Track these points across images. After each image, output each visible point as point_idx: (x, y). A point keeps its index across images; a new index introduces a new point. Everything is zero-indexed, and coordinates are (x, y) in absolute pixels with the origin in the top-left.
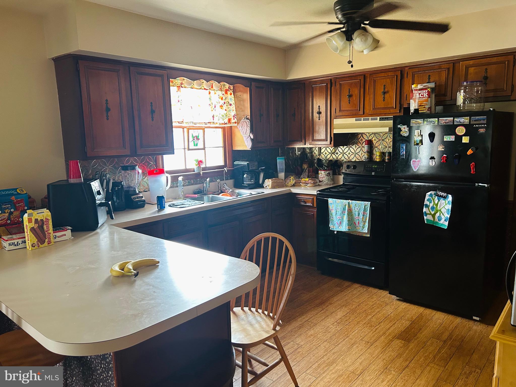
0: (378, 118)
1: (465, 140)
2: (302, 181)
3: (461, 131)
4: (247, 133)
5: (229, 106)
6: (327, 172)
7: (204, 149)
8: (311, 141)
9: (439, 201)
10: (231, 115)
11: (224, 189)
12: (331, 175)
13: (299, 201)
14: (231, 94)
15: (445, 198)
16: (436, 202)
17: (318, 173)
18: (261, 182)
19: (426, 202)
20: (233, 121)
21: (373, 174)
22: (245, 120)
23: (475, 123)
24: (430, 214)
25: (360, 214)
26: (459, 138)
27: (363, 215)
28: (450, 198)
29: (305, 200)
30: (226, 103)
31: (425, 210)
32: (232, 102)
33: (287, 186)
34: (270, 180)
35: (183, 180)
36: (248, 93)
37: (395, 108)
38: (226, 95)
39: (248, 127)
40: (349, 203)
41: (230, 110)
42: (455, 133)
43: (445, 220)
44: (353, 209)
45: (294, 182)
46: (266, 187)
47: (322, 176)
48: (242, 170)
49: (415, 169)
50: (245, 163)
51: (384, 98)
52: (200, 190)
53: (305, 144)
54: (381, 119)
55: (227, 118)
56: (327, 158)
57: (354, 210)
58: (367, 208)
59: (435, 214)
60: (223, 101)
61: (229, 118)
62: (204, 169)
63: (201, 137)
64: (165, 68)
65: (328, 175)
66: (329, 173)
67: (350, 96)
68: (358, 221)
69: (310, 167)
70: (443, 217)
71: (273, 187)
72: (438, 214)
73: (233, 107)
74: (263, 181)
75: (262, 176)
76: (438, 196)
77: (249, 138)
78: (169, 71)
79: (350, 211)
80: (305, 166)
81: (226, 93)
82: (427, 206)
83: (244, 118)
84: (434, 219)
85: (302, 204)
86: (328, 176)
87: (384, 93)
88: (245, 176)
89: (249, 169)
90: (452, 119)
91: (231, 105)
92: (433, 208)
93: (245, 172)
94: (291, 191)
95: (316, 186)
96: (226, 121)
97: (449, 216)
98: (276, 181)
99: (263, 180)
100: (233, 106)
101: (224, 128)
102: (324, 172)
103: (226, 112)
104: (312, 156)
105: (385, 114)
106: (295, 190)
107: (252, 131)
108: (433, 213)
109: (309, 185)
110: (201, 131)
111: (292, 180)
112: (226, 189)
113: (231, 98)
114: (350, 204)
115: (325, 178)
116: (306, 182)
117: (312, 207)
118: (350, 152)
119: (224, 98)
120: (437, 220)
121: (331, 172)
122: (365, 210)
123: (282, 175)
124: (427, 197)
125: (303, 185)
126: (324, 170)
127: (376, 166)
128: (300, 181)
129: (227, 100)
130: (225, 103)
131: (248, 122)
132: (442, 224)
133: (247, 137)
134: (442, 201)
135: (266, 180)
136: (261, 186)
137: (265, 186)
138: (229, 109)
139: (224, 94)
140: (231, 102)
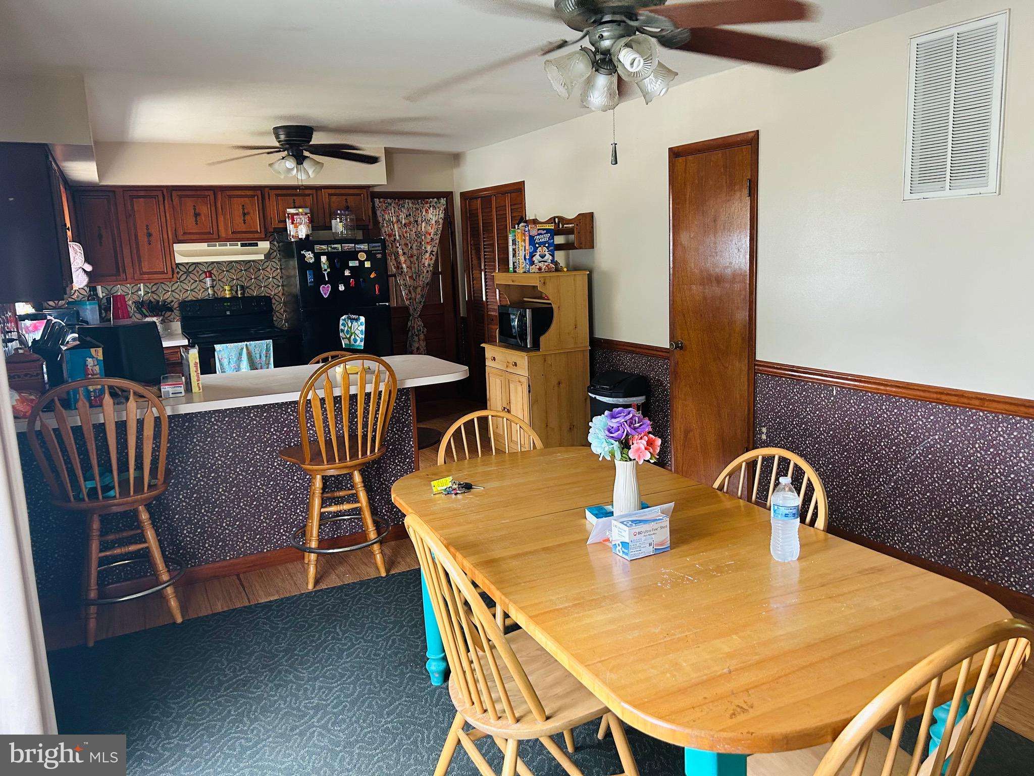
0: (239, 243)
1: (367, 264)
3: (362, 256)
4: (75, 263)
8: (138, 274)
9: (352, 324)
15: (357, 320)
16: (350, 326)
19: (341, 327)
21: (228, 313)
22: (71, 243)
23: (373, 249)
24: (346, 338)
25: (262, 355)
26: (362, 263)
27: (266, 356)
28: (362, 319)
31: (341, 334)
37: (261, 232)
40: (246, 345)
42: (357, 259)
43: (361, 341)
44: (253, 351)
49: (325, 294)
51: (244, 221)
53: (127, 280)
54: (242, 245)
57: (254, 353)
58: (270, 347)
59: (350, 337)
67: (197, 215)
68: (260, 365)
70: (358, 338)
72: (353, 337)
76: (350, 319)
77: (81, 270)
79: (249, 354)
82: (343, 331)
84: (350, 342)
87: (244, 214)
90: (353, 245)
92: (347, 331)
97: (363, 336)
105: (248, 239)
108: (348, 336)
114: (249, 346)
118: (182, 290)
120: (352, 342)
122: (268, 350)
124: (341, 322)
127: (229, 304)
131: (78, 247)
132: (358, 346)
133: (75, 269)
134: (355, 323)
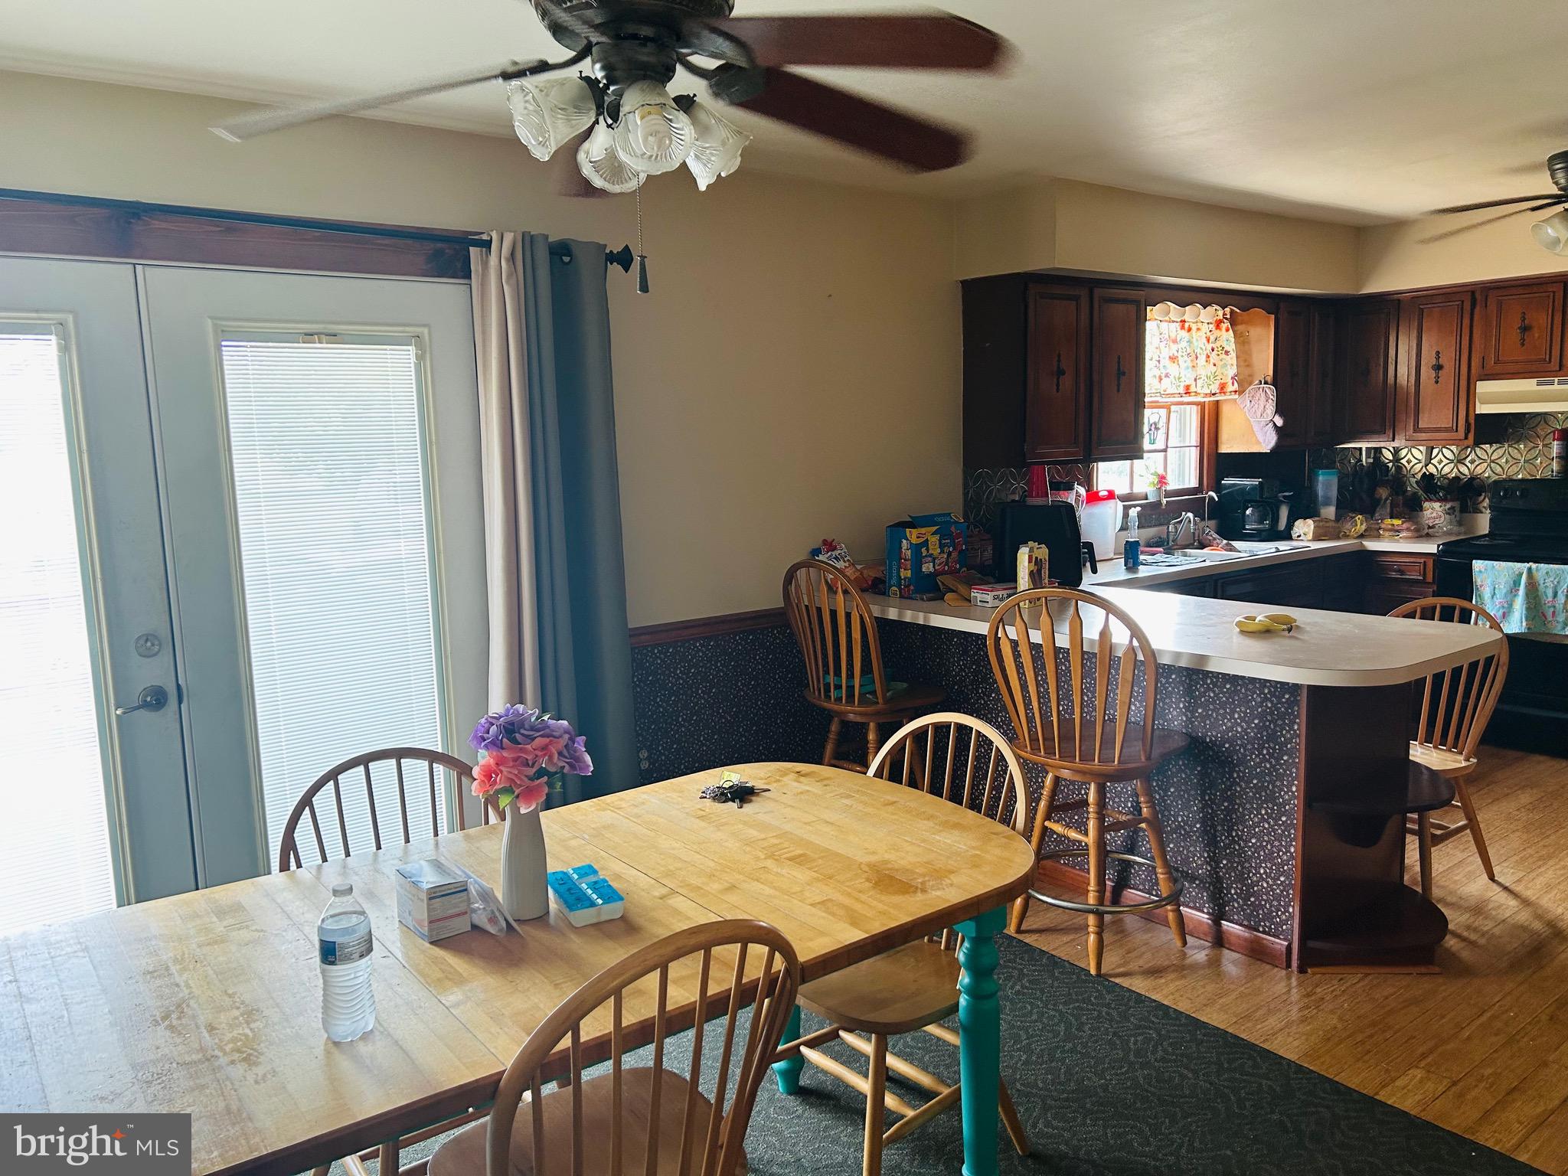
2: (1383, 526)
4: (1265, 415)
5: (1224, 356)
6: (1448, 506)
7: (1165, 451)
8: (1412, 431)
10: (1227, 375)
11: (1210, 538)
12: (1457, 513)
13: (1387, 568)
14: (1227, 330)
17: (1421, 509)
18: (1282, 524)
20: (1230, 388)
22: (1263, 386)
29: (1403, 568)
30: (1216, 349)
32: (1231, 346)
33: (1346, 536)
34: (1310, 522)
35: (1139, 515)
36: (1269, 326)
38: (1217, 333)
39: (1270, 401)
40: (1530, 568)
41: (1225, 365)
44: (1542, 582)
45: (1364, 527)
46: (1299, 536)
47: (1434, 515)
48: (1243, 498)
50: (1256, 482)
52: (1160, 538)
53: (1393, 440)
55: (1217, 383)
56: (1443, 473)
57: (1542, 586)
60: (1209, 347)
61: (1222, 381)
62: (1168, 494)
63: (1162, 424)
64: (1142, 286)
65: (1450, 512)
66: (1452, 508)
67: (1525, 329)
69: (1397, 494)
71: (1317, 538)
73: (1232, 359)
74: (1290, 526)
75: (1284, 512)
77: (1271, 425)
78: (1147, 290)
79: (1532, 587)
80: (1383, 493)
81: (1218, 327)
83: (1257, 382)
85: (1394, 575)
86: (1449, 514)
88: (1248, 512)
89: (1261, 497)
91: (1227, 353)
93: (1250, 501)
94: (1364, 546)
95: (1421, 536)
96: (1215, 388)
98: (1321, 524)
99: (1287, 523)
100: (1233, 355)
101: (1202, 405)
102: (1438, 504)
103: (1215, 368)
104: (1399, 468)
106: (1372, 545)
107: (1279, 410)
109: (1403, 534)
110: (1163, 412)
111: (1360, 524)
112: (1215, 539)
113: (1227, 338)
114: (1532, 571)
115: (1442, 519)
116: (1396, 528)
117: (1423, 582)
118: (1510, 459)
119: (1212, 339)
121: (1456, 504)
123: (1329, 512)
125: (1387, 534)
126: (1439, 500)
128: (1377, 527)
129: (1218, 344)
130: (1213, 350)
131: (1271, 391)
133: (1263, 423)
135: (1299, 523)
136: (1286, 536)
137: (1294, 536)
138: (1224, 361)
139: (1214, 329)
140: (1227, 348)
